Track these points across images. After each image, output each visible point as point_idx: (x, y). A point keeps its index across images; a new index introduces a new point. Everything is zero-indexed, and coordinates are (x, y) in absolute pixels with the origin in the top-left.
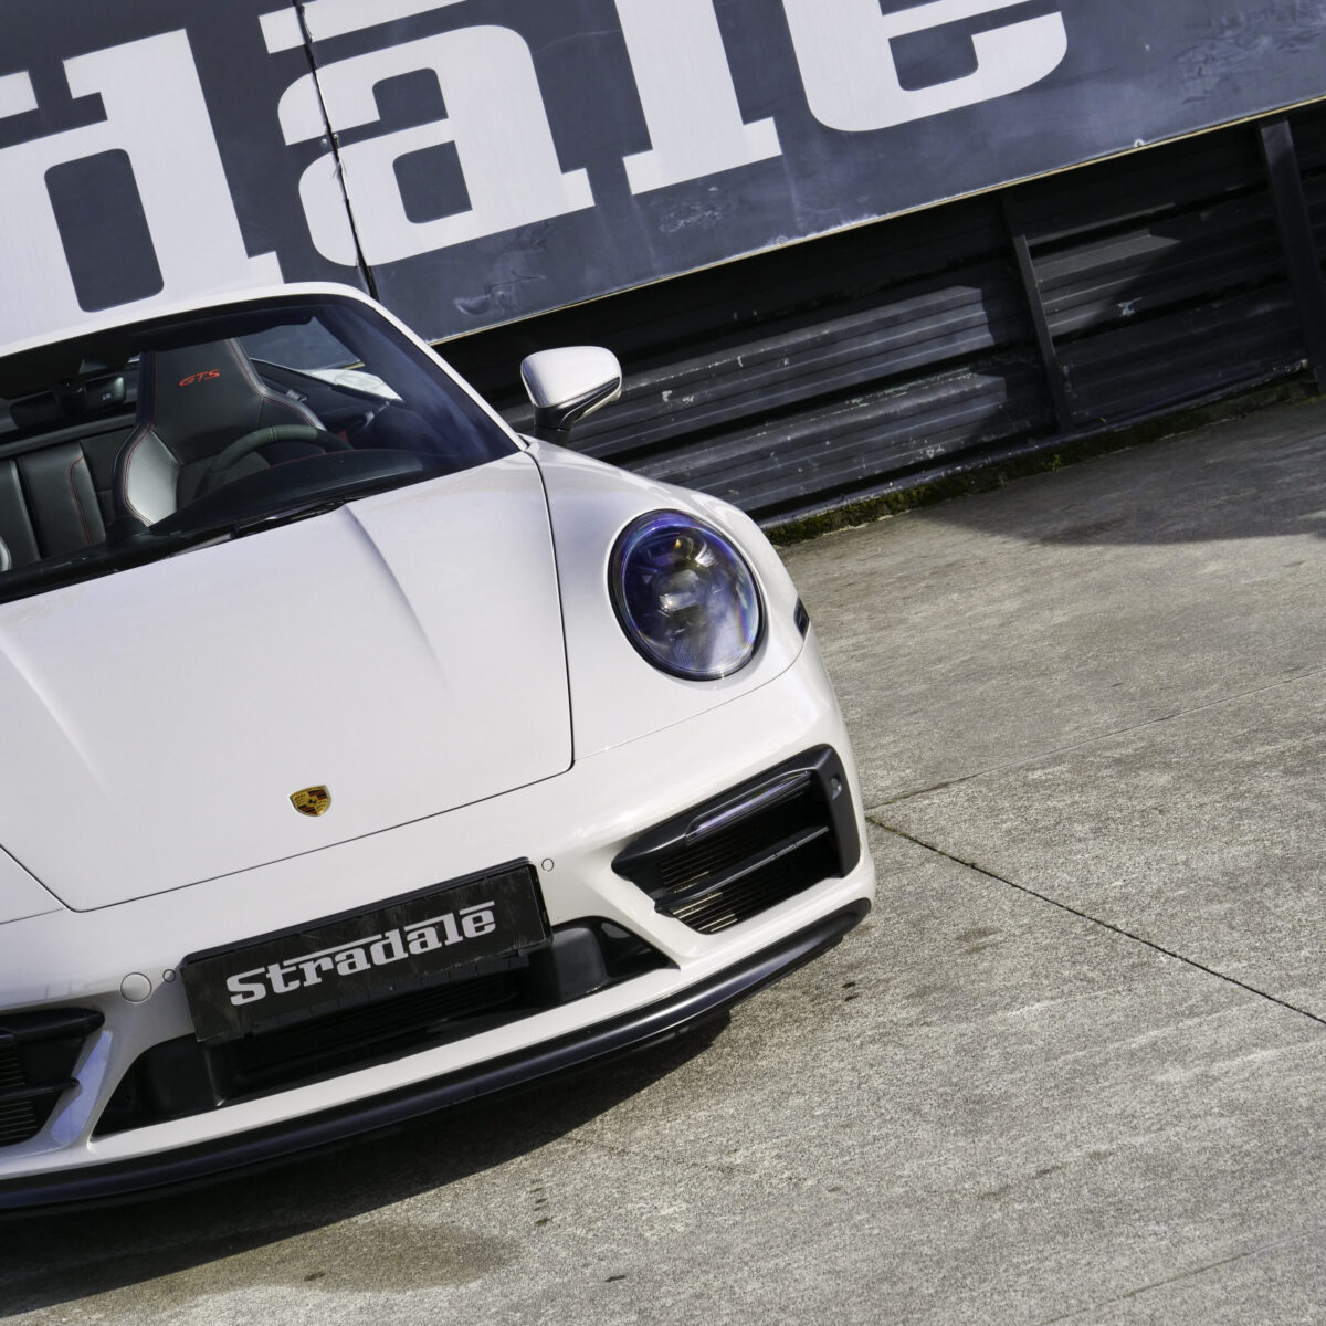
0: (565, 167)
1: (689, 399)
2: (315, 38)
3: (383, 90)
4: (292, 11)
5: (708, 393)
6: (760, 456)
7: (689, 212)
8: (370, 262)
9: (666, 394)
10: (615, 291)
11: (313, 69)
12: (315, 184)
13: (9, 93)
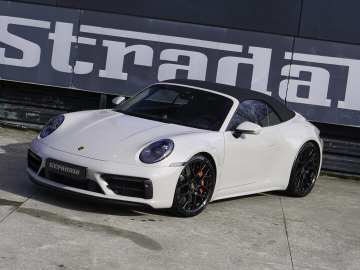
0: (328, 98)
1: (334, 146)
2: (294, 59)
3: (301, 73)
4: (291, 53)
5: (339, 147)
6: (343, 162)
7: (346, 115)
8: (287, 100)
9: (331, 144)
10: (328, 123)
11: (291, 64)
12: (283, 84)
13: (238, 48)
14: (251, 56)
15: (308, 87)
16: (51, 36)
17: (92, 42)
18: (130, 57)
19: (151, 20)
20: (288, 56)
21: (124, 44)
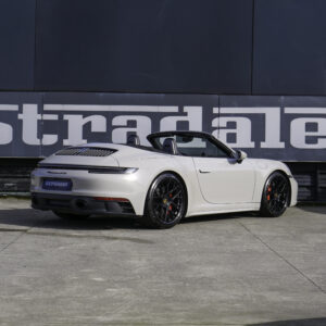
0: (252, 141)
2: (220, 113)
4: (218, 108)
11: (219, 117)
12: (215, 133)
13: (175, 109)
14: (186, 114)
15: (235, 135)
16: (20, 116)
17: (55, 117)
18: (87, 127)
19: (101, 94)
20: (216, 110)
21: (81, 116)
